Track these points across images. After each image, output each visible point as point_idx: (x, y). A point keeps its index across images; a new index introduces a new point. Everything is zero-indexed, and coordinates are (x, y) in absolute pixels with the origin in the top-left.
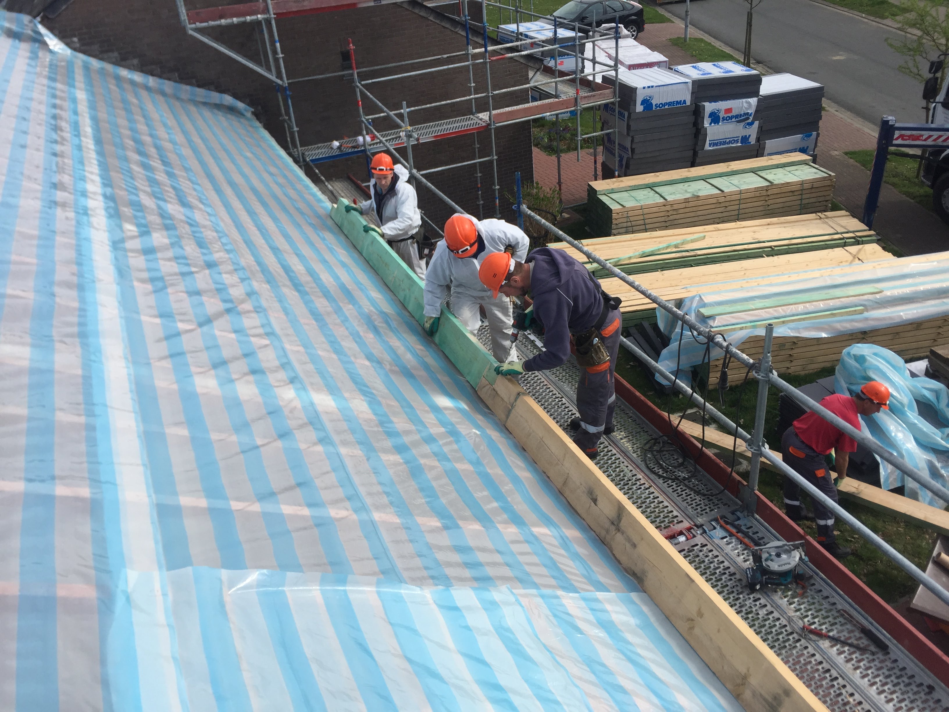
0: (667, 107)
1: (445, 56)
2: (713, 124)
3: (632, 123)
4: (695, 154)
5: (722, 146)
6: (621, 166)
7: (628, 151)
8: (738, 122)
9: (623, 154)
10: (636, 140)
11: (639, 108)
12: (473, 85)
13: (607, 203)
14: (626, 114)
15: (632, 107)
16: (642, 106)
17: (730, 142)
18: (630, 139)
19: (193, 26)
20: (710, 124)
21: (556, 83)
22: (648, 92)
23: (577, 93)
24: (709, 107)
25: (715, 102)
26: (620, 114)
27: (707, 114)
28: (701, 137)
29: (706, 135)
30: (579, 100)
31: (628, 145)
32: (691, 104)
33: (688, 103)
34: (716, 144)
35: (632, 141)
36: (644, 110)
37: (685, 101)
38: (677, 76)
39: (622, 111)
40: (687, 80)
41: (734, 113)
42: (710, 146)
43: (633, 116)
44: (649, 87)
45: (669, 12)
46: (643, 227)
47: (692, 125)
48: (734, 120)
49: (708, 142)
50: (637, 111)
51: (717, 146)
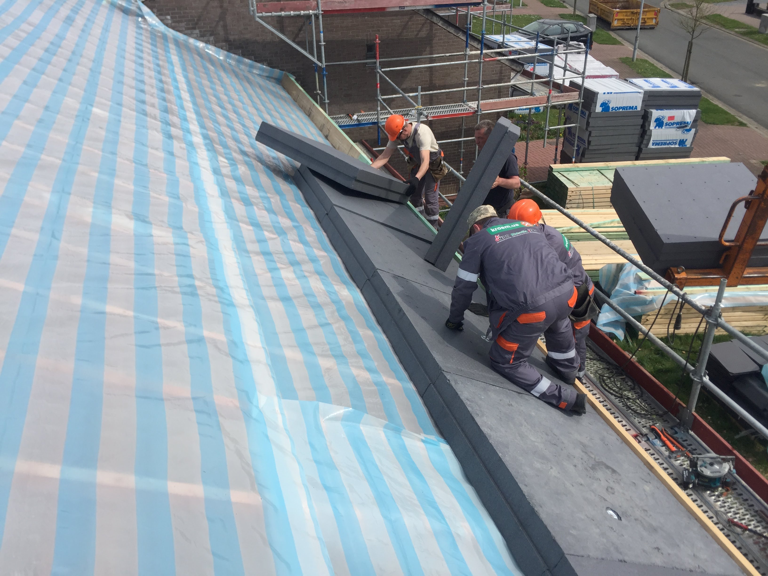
0: (621, 110)
1: (448, 55)
2: (657, 128)
3: (591, 120)
4: (640, 150)
5: (663, 146)
6: (578, 154)
7: (585, 142)
8: (678, 128)
9: (580, 145)
10: (592, 135)
11: (599, 109)
12: (467, 79)
13: (565, 183)
14: (587, 113)
15: (592, 107)
16: (601, 108)
17: (669, 144)
18: (587, 133)
19: (261, 14)
20: (655, 127)
21: (532, 83)
22: (607, 97)
23: (550, 93)
24: (656, 114)
25: (661, 109)
26: (582, 112)
27: (653, 119)
28: (646, 137)
29: (650, 136)
30: (550, 99)
31: (586, 138)
32: (641, 110)
33: (639, 109)
34: (658, 144)
35: (590, 135)
36: (602, 111)
37: (636, 107)
38: (631, 86)
39: (584, 110)
40: (640, 91)
41: (676, 120)
42: (653, 145)
43: (592, 116)
44: (608, 93)
45: (620, 36)
46: (591, 205)
47: (640, 127)
48: (675, 126)
49: (651, 142)
50: (596, 111)
51: (658, 145)
